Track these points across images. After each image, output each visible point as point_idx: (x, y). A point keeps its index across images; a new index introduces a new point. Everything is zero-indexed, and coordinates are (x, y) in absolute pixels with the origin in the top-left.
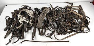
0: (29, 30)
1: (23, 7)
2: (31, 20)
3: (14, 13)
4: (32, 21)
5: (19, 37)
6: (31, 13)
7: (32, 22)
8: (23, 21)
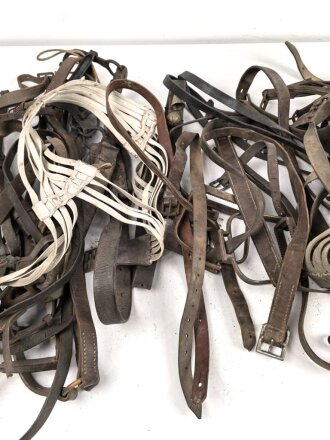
0: (139, 296)
1: (52, 66)
2: (147, 195)
4: (161, 198)
5: (47, 379)
6: (138, 121)
7: (162, 206)
8: (76, 199)
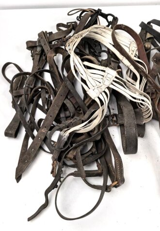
3: (39, 49)
8: (108, 88)
